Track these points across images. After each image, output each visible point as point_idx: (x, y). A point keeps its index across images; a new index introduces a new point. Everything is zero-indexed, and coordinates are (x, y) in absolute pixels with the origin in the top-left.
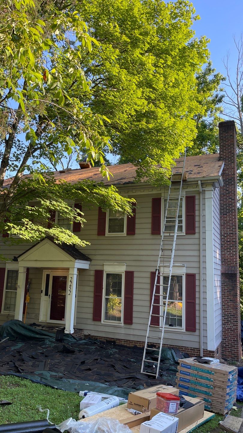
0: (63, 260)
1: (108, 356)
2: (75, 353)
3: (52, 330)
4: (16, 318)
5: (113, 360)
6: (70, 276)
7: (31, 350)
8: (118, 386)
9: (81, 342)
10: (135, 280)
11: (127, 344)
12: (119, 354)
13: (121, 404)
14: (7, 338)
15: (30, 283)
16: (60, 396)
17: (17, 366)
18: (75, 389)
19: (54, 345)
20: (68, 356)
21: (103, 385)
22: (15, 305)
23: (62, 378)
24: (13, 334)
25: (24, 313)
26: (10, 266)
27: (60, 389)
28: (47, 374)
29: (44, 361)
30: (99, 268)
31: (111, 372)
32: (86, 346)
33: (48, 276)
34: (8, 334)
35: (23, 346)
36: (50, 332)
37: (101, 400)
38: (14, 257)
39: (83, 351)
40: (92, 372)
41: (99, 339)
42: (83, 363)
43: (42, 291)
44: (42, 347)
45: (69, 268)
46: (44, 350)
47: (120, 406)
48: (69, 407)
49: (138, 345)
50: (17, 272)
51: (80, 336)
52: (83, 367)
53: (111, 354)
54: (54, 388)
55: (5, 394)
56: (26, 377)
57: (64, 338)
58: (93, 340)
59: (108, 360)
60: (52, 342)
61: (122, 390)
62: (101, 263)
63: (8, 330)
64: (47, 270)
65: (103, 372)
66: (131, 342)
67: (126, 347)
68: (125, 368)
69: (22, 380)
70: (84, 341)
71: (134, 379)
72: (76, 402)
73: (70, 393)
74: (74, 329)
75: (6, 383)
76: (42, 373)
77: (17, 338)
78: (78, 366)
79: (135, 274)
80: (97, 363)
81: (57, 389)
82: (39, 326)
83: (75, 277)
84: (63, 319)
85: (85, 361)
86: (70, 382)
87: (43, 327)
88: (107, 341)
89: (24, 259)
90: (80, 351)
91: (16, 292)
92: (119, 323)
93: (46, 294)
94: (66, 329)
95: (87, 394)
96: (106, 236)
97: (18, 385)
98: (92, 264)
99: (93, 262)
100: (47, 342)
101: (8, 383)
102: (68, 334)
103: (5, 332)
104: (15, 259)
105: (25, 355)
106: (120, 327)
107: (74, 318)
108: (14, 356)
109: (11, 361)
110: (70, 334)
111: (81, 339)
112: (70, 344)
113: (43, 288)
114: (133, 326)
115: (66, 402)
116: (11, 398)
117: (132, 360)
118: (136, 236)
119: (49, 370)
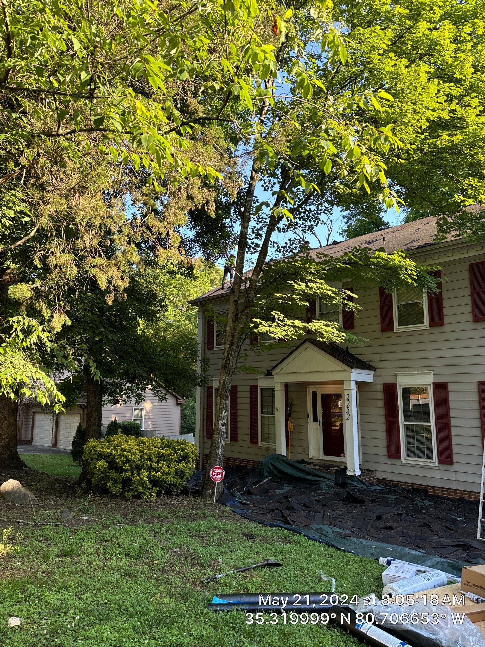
0: (332, 370)
1: (419, 511)
2: (365, 503)
3: (329, 469)
4: (277, 453)
5: (427, 517)
6: (346, 393)
7: (303, 496)
8: (440, 557)
9: (373, 488)
10: (451, 396)
11: (446, 494)
12: (435, 508)
13: (450, 583)
14: (269, 478)
15: (292, 405)
16: (349, 562)
17: (286, 515)
18: (372, 554)
19: (333, 490)
20: (355, 507)
21: (416, 553)
22: (275, 434)
23: (350, 537)
24: (276, 473)
25: (287, 446)
26: (263, 383)
27: (349, 552)
28: (329, 530)
29: (322, 511)
30: (389, 380)
31: (426, 535)
32: (381, 495)
33: (314, 394)
34: (270, 473)
35: (290, 490)
36: (326, 473)
37: (415, 574)
38: (267, 370)
39: (377, 502)
40: (394, 532)
41: (401, 485)
42: (379, 518)
43: (308, 415)
44: (316, 493)
45: (343, 381)
46: (321, 497)
47: (449, 586)
48: (365, 578)
49: (466, 497)
50: (272, 390)
51: (371, 480)
52: (380, 524)
53: (422, 508)
54: (340, 549)
55: (272, 551)
56: (299, 531)
57: (347, 481)
58: (391, 487)
59: (418, 516)
60: (330, 486)
61: (449, 563)
62: (391, 372)
63: (269, 468)
64: (313, 386)
65: (412, 534)
66: (453, 492)
67: (447, 499)
68: (449, 531)
69: (293, 535)
70: (377, 487)
71: (466, 547)
72: (376, 572)
73: (365, 559)
74: (360, 469)
75: (273, 537)
76: (321, 528)
77: (281, 479)
78: (372, 522)
79: (451, 387)
80: (401, 520)
81: (344, 551)
82: (309, 463)
83: (353, 394)
84: (342, 455)
85: (382, 515)
86: (362, 543)
87: (315, 466)
88: (413, 488)
89: (281, 372)
90: (373, 501)
91: (274, 417)
92: (431, 462)
93: (315, 419)
94: (348, 469)
95: (390, 563)
96: (395, 331)
97: (290, 542)
98: (377, 374)
99: (379, 372)
100: (323, 486)
101: (275, 537)
102: (352, 476)
103: (265, 470)
104: (269, 374)
105: (294, 502)
106: (433, 468)
107: (359, 454)
108: (281, 503)
109: (277, 509)
110: (355, 476)
111: (372, 484)
112: (356, 490)
113: (310, 411)
114: (455, 467)
115: (360, 571)
116: (281, 558)
117: (459, 519)
118: (446, 328)
119: (330, 525)
